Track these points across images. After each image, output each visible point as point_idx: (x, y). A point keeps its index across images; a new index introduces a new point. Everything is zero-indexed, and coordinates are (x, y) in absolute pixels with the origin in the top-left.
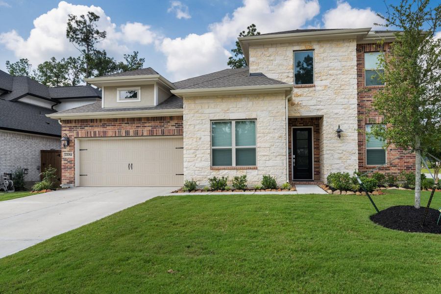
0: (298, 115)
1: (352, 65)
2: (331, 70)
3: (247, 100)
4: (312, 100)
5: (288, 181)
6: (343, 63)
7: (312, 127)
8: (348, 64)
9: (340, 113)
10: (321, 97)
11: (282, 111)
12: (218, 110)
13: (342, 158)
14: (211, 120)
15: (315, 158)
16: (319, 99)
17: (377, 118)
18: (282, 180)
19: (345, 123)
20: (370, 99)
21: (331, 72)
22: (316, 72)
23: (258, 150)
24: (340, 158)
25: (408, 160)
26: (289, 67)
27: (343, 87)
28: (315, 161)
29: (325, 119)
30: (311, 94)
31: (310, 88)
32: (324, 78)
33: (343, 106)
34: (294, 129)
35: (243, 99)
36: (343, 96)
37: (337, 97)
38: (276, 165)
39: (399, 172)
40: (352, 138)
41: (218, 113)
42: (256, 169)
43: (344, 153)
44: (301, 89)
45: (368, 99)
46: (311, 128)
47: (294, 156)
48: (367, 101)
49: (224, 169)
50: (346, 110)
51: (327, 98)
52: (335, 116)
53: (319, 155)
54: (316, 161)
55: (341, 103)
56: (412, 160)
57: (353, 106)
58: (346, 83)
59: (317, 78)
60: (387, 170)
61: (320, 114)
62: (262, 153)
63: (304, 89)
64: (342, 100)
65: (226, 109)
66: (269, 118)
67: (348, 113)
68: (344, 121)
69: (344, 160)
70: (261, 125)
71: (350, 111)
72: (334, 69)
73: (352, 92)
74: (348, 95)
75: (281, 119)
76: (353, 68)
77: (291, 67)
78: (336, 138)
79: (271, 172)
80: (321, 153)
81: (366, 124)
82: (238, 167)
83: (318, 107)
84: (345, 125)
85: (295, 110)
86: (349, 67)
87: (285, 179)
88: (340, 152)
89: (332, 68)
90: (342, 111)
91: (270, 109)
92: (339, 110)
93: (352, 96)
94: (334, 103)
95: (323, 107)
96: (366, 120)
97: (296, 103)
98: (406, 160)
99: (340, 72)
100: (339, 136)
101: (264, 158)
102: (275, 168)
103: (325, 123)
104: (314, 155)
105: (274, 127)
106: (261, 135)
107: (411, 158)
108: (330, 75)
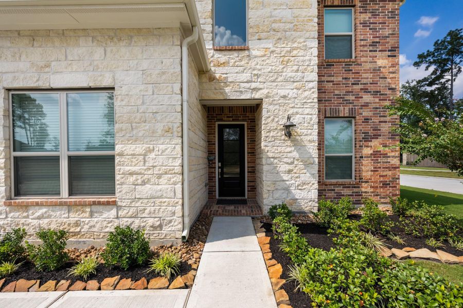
0: (221, 97)
1: (310, 14)
2: (275, 22)
3: (90, 43)
4: (243, 72)
5: (185, 233)
6: (295, 11)
7: (245, 123)
8: (304, 13)
9: (289, 96)
10: (258, 67)
11: (172, 71)
12: (23, 65)
13: (292, 170)
14: (9, 90)
15: (248, 167)
16: (255, 72)
17: (341, 108)
18: (173, 228)
19: (297, 113)
20: (332, 79)
21: (275, 26)
22: (252, 24)
23: (117, 160)
24: (290, 171)
25: (385, 174)
26: (206, 14)
27: (295, 52)
28: (248, 172)
29: (264, 106)
30: (243, 63)
31: (240, 52)
32: (263, 35)
33: (296, 84)
34: (219, 125)
35: (82, 41)
36: (295, 68)
37: (285, 70)
38: (159, 194)
39: (372, 190)
40: (309, 138)
41: (23, 72)
42: (114, 203)
43: (296, 162)
44: (226, 53)
45: (329, 79)
46: (244, 125)
47: (220, 164)
48: (327, 81)
49: (37, 204)
50: (300, 92)
51: (269, 70)
52: (282, 101)
53: (254, 162)
54: (250, 172)
55: (292, 80)
56: (391, 172)
57: (311, 85)
58: (300, 45)
59: (253, 35)
60: (355, 187)
61: (257, 97)
62: (127, 168)
63: (231, 53)
64: (294, 74)
65: (42, 64)
66: (142, 87)
67: (303, 96)
68: (295, 110)
69: (297, 175)
70: (124, 103)
71: (307, 93)
72: (280, 21)
73: (310, 60)
74: (303, 65)
75: (170, 89)
76: (312, 20)
77: (209, 14)
78: (283, 137)
79: (147, 211)
80: (258, 161)
81: (325, 117)
82: (74, 199)
83: (253, 85)
84: (298, 116)
85: (215, 89)
86: (306, 19)
87: (180, 226)
88: (289, 161)
89: (278, 19)
90: (292, 93)
91: (145, 65)
92: (287, 91)
93: (309, 68)
94: (280, 79)
95: (261, 86)
96: (325, 111)
97: (217, 76)
98: (382, 174)
99: (291, 26)
100: (289, 135)
101: (132, 179)
102: (158, 201)
103: (264, 113)
104: (248, 162)
105: (154, 109)
106: (124, 126)
107: (390, 170)
108: (274, 30)
